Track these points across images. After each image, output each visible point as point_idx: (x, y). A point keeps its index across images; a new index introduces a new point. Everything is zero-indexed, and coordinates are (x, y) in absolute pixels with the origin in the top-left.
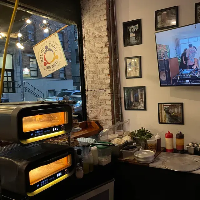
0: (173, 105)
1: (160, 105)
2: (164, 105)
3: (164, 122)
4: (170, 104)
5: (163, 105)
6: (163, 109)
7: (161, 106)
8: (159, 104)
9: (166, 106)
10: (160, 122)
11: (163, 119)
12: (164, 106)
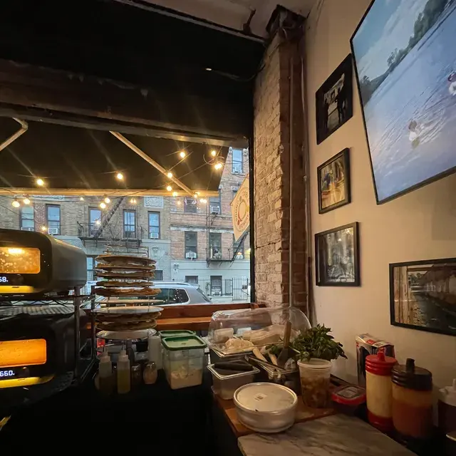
0: (439, 269)
1: (396, 269)
2: (408, 270)
3: (406, 321)
4: (430, 266)
5: (405, 268)
6: (405, 282)
7: (400, 271)
8: (392, 267)
9: (415, 273)
10: (397, 321)
11: (406, 312)
12: (410, 273)
